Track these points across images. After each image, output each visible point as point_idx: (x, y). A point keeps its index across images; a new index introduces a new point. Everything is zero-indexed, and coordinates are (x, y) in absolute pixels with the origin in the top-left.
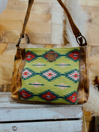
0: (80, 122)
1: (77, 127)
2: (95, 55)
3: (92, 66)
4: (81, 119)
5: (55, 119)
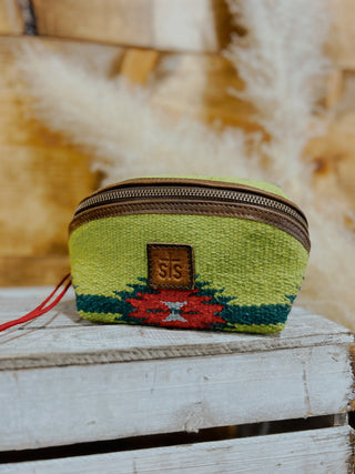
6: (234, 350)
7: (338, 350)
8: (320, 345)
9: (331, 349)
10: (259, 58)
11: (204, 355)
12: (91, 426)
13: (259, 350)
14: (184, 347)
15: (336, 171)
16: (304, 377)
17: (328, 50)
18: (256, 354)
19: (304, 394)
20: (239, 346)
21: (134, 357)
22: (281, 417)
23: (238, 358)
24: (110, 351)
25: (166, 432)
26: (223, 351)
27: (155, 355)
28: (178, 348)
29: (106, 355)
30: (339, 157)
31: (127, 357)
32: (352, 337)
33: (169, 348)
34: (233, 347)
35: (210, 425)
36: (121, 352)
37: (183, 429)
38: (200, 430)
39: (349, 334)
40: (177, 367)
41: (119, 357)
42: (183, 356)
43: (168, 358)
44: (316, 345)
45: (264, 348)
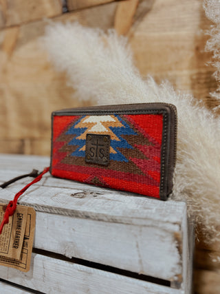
7: (163, 234)
8: (148, 226)
9: (158, 232)
14: (59, 209)
16: (137, 246)
18: (101, 222)
19: (137, 258)
27: (45, 210)
28: (56, 209)
33: (52, 208)
34: (86, 214)
35: (78, 257)
36: (30, 205)
38: (73, 258)
39: (175, 224)
40: (58, 219)
42: (59, 214)
43: (51, 213)
44: (145, 226)
45: (105, 219)
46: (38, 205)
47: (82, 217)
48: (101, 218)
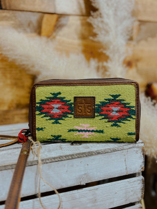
0: (138, 180)
1: (132, 193)
2: (146, 40)
3: (140, 65)
4: (139, 175)
5: (83, 183)
6: (98, 153)
7: (138, 149)
8: (131, 148)
9: (135, 149)
10: (102, 22)
11: (87, 156)
12: (44, 187)
13: (108, 152)
14: (79, 154)
15: (136, 66)
16: (125, 161)
17: (134, 14)
18: (107, 154)
19: (125, 167)
20: (100, 152)
21: (59, 159)
22: (117, 176)
23: (100, 156)
24: (50, 158)
25: (73, 186)
26: (94, 154)
27: (67, 158)
28: (76, 155)
29: (48, 160)
30: (137, 60)
31: (56, 160)
32: (143, 144)
33: (73, 155)
35: (90, 182)
36: (54, 158)
37: (79, 184)
38: (86, 184)
39: (142, 143)
40: (76, 162)
41: (53, 160)
42: (78, 157)
43: (72, 158)
44: (130, 148)
45: (110, 151)
46: (62, 157)
47: (96, 154)
48: (107, 151)
